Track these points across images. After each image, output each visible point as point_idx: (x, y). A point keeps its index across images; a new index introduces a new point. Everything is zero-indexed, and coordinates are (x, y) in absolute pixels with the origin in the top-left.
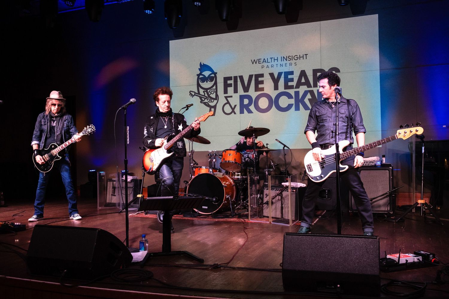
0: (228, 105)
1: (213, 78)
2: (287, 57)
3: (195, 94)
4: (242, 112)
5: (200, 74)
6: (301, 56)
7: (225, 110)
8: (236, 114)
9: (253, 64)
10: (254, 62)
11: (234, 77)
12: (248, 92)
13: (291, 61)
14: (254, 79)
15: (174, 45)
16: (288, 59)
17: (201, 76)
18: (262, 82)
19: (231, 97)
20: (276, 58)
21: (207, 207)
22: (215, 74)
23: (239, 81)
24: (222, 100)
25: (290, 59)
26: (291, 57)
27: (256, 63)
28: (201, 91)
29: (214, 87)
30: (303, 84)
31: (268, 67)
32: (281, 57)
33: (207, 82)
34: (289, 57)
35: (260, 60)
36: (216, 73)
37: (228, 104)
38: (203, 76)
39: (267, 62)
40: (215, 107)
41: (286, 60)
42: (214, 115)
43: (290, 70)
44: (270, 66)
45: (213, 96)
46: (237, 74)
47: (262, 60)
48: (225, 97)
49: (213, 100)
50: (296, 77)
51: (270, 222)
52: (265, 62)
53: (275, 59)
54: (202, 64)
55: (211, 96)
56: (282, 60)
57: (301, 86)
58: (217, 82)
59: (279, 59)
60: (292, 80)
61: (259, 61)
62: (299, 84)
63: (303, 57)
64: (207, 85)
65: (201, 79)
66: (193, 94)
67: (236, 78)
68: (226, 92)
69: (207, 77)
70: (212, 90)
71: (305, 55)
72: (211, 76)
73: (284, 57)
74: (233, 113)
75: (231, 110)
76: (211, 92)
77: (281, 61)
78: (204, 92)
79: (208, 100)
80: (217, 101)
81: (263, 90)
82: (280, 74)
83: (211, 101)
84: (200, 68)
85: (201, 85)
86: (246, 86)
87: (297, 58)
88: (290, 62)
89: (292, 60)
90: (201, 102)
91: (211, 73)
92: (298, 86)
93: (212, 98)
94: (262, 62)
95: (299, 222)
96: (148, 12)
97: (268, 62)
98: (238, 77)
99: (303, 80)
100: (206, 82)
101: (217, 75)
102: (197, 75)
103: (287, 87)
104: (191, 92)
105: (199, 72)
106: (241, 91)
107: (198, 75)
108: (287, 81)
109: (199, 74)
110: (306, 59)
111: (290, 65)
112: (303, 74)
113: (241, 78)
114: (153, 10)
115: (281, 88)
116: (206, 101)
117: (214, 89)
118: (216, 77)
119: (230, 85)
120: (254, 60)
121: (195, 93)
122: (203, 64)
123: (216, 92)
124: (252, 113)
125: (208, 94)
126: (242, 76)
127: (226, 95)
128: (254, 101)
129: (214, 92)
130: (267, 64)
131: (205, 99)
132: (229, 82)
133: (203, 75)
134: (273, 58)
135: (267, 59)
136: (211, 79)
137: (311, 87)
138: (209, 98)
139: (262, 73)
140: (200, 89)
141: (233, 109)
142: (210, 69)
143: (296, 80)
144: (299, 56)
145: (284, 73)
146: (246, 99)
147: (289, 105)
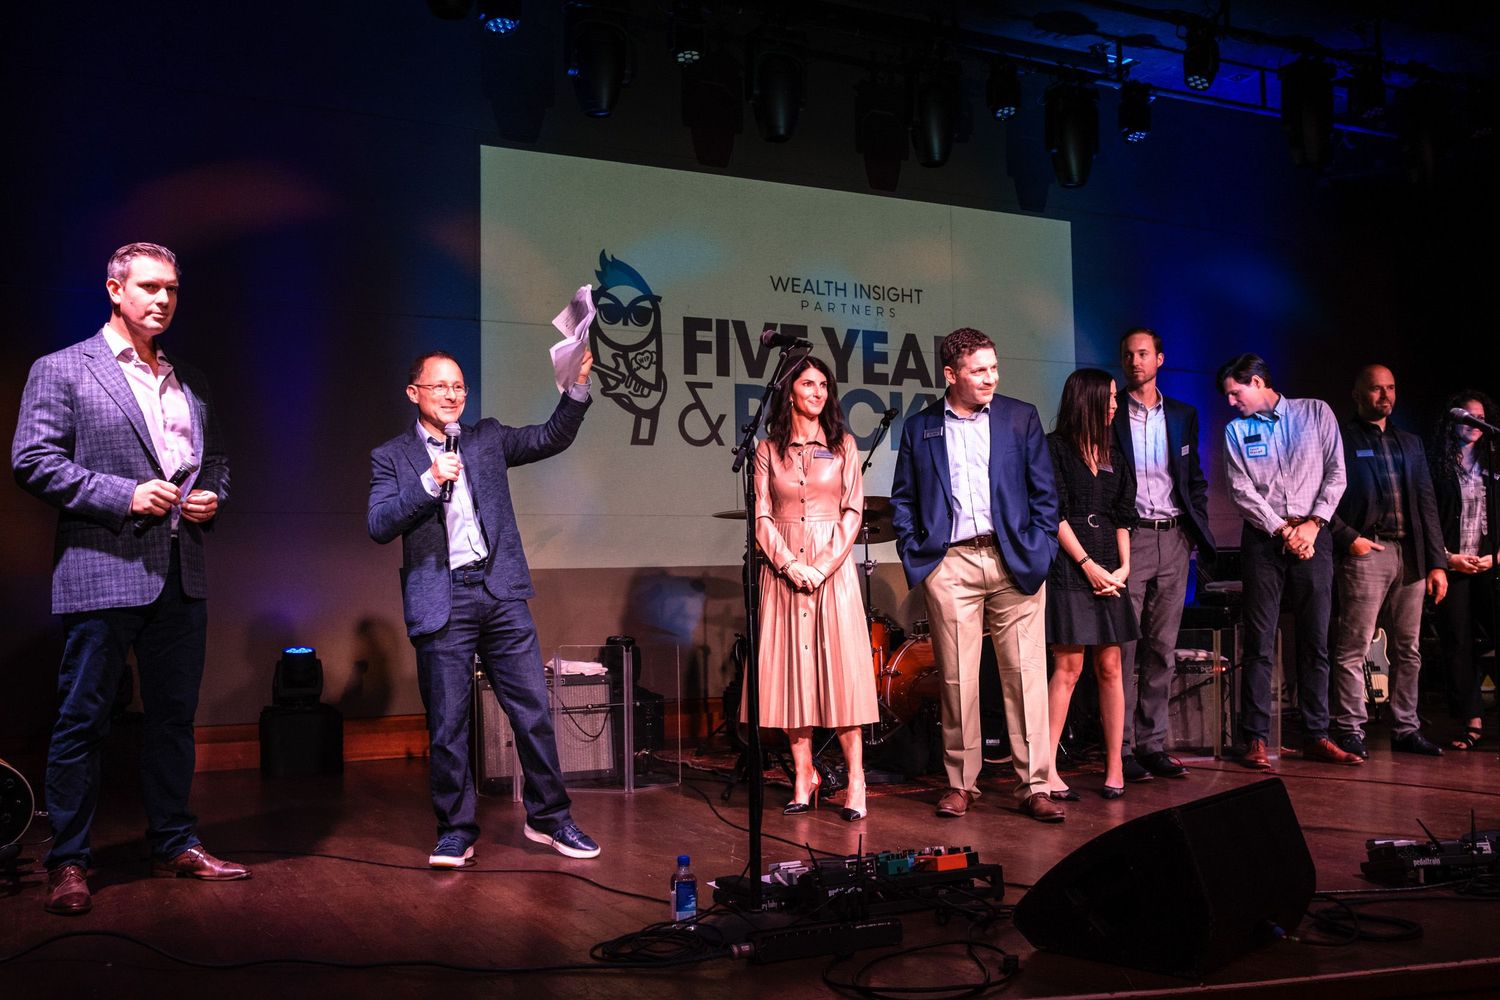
0: (697, 412)
1: (647, 311)
2: (869, 286)
5: (603, 292)
6: (905, 293)
7: (686, 426)
8: (723, 445)
9: (776, 289)
10: (778, 284)
11: (719, 322)
12: (760, 375)
13: (879, 303)
16: (873, 294)
17: (606, 301)
19: (709, 385)
20: (840, 286)
22: (655, 300)
23: (735, 336)
24: (678, 394)
25: (877, 296)
26: (882, 290)
27: (784, 290)
28: (606, 354)
29: (652, 347)
30: (912, 374)
31: (818, 306)
32: (856, 285)
33: (625, 324)
34: (876, 290)
35: (796, 282)
36: (659, 299)
37: (698, 410)
38: (610, 302)
39: (815, 291)
40: (653, 414)
41: (869, 297)
42: (652, 444)
43: (879, 329)
44: (824, 307)
45: (649, 375)
46: (730, 316)
47: (802, 283)
48: (688, 384)
49: (646, 391)
50: (893, 348)
52: (812, 290)
54: (609, 258)
55: (641, 373)
56: (858, 293)
58: (663, 332)
59: (850, 289)
60: (883, 358)
61: (793, 285)
62: (901, 373)
63: (911, 296)
64: (628, 334)
65: (606, 309)
67: (722, 325)
68: (690, 367)
69: (625, 304)
70: (642, 354)
71: (915, 290)
72: (642, 304)
73: (861, 286)
74: (714, 441)
75: (707, 432)
76: (642, 360)
77: (856, 297)
78: (614, 357)
79: (628, 387)
80: (660, 394)
82: (852, 335)
83: (639, 393)
84: (599, 269)
85: (606, 333)
86: (755, 357)
87: (896, 297)
88: (877, 304)
89: (884, 299)
90: (604, 392)
91: (641, 294)
92: (897, 381)
93: (646, 384)
94: (801, 289)
97: (820, 291)
98: (731, 325)
99: (911, 364)
100: (621, 322)
101: (663, 306)
103: (870, 377)
105: (597, 284)
106: (739, 372)
108: (872, 358)
110: (918, 303)
111: (878, 313)
112: (910, 344)
113: (740, 327)
115: (856, 380)
116: (622, 389)
117: (651, 353)
118: (657, 310)
119: (706, 347)
120: (780, 278)
122: (612, 256)
123: (659, 364)
125: (628, 365)
126: (743, 323)
127: (692, 378)
129: (651, 362)
130: (816, 298)
131: (619, 382)
132: (701, 336)
133: (610, 297)
134: (832, 282)
135: (818, 282)
136: (642, 317)
137: (931, 386)
138: (634, 382)
139: (802, 324)
140: (601, 346)
141: (715, 428)
142: (636, 280)
143: (893, 358)
144: (899, 292)
145: (863, 335)
146: (754, 397)
147: (876, 430)
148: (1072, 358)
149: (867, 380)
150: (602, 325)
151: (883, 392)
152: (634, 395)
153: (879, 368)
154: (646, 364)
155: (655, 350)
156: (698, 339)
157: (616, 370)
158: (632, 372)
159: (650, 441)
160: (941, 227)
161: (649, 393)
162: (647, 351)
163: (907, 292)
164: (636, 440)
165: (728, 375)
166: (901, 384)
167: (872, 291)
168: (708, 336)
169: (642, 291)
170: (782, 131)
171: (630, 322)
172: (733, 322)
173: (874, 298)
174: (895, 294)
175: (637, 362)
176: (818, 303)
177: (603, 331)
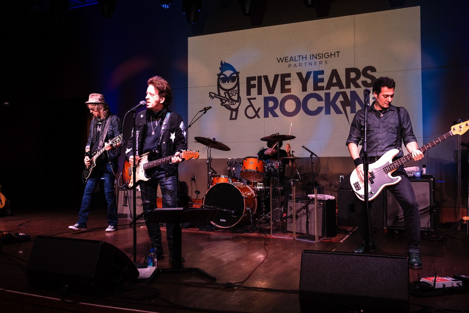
1: (235, 78)
2: (316, 54)
3: (215, 96)
4: (266, 116)
5: (221, 74)
6: (332, 54)
7: (247, 113)
8: (260, 118)
9: (279, 62)
10: (280, 60)
11: (258, 77)
12: (273, 93)
13: (321, 60)
14: (280, 79)
15: (193, 42)
16: (318, 57)
17: (222, 76)
18: (289, 83)
19: (255, 99)
21: (225, 221)
22: (237, 73)
23: (264, 81)
24: (245, 103)
25: (319, 57)
26: (322, 55)
27: (282, 62)
28: (222, 93)
29: (236, 88)
30: (335, 85)
31: (295, 65)
32: (311, 55)
33: (228, 82)
34: (319, 55)
35: (286, 58)
36: (239, 73)
37: (251, 107)
39: (294, 60)
40: (237, 110)
41: (316, 58)
42: (236, 119)
43: (320, 70)
44: (298, 65)
45: (235, 98)
46: (262, 74)
47: (289, 59)
48: (248, 99)
50: (326, 77)
51: (294, 238)
52: (293, 60)
53: (303, 57)
54: (224, 63)
55: (233, 97)
57: (332, 87)
58: (240, 83)
59: (308, 57)
60: (322, 80)
61: (285, 60)
62: (330, 85)
63: (335, 55)
65: (222, 79)
66: (213, 95)
67: (260, 78)
68: (249, 93)
69: (228, 76)
70: (233, 91)
71: (337, 52)
72: (233, 75)
73: (313, 55)
74: (257, 117)
75: (254, 114)
76: (233, 93)
77: (311, 59)
78: (225, 93)
80: (239, 103)
81: (290, 92)
82: (309, 74)
84: (220, 67)
86: (271, 87)
87: (328, 56)
88: (320, 60)
89: (322, 58)
90: (222, 105)
91: (233, 72)
92: (328, 87)
93: (234, 100)
95: (327, 238)
96: (164, 6)
97: (296, 60)
98: (262, 77)
99: (335, 81)
100: (227, 82)
101: (240, 75)
102: (218, 75)
103: (316, 88)
104: (211, 94)
105: (219, 72)
106: (265, 93)
107: (219, 75)
108: (317, 81)
110: (338, 56)
111: (320, 64)
112: (334, 73)
113: (266, 78)
114: (170, 4)
115: (310, 89)
116: (227, 103)
117: (236, 90)
118: (238, 77)
119: (254, 86)
120: (281, 58)
121: (215, 94)
122: (224, 62)
123: (238, 94)
124: (277, 116)
125: (229, 95)
126: (267, 76)
127: (249, 97)
128: (280, 104)
129: (236, 93)
130: (295, 62)
131: (226, 101)
132: (252, 82)
133: (224, 75)
134: (301, 56)
135: (295, 57)
136: (233, 79)
137: (344, 88)
138: (231, 100)
140: (221, 90)
141: (257, 113)
142: (232, 68)
143: (326, 80)
144: (330, 54)
145: (313, 73)
146: (271, 101)
147: (319, 108)
148: (420, 66)
149: (314, 90)
150: (221, 84)
151: (322, 93)
152: (231, 105)
153: (320, 84)
156: (251, 84)
158: (230, 97)
160: (349, 25)
161: (235, 103)
163: (333, 53)
164: (231, 119)
166: (330, 89)
168: (255, 82)
171: (229, 82)
172: (263, 76)
173: (318, 58)
174: (327, 55)
175: (231, 94)
176: (295, 64)
177: (222, 86)
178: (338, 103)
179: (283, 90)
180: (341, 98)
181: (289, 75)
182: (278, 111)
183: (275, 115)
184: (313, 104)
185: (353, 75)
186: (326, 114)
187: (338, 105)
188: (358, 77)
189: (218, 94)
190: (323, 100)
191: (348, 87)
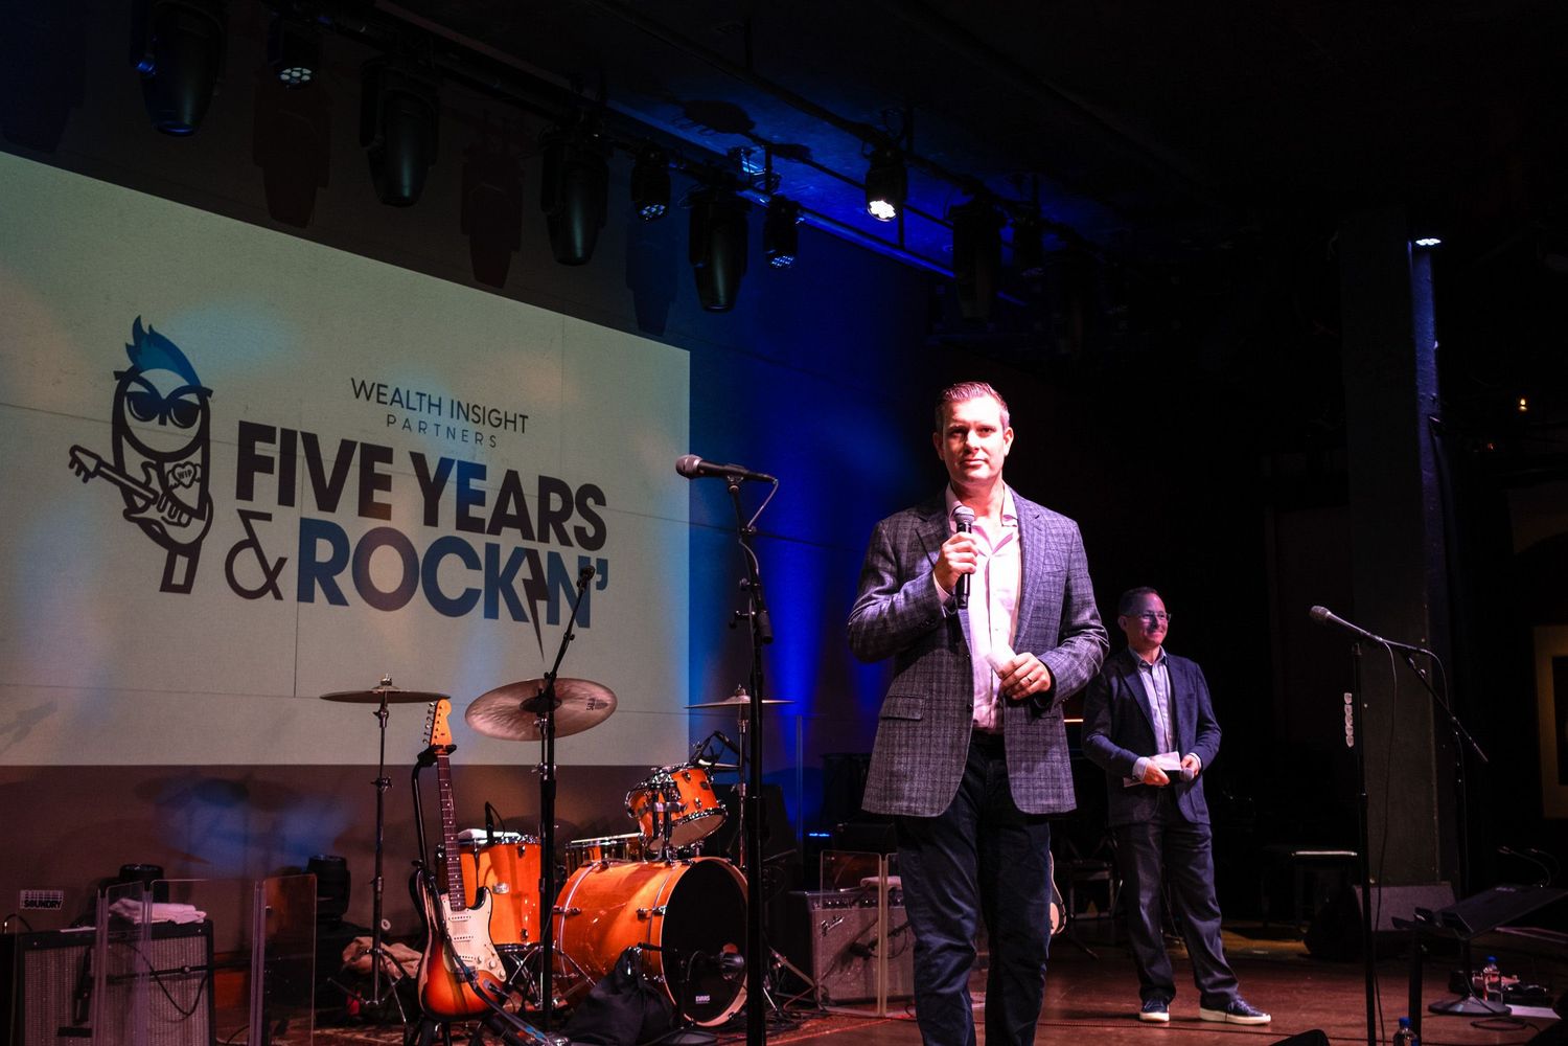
1: (190, 408)
3: (97, 467)
9: (357, 397)
10: (361, 390)
11: (283, 430)
12: (333, 509)
13: (479, 427)
14: (359, 463)
16: (471, 416)
17: (134, 387)
18: (385, 483)
19: (267, 517)
20: (435, 401)
22: (204, 394)
27: (368, 398)
28: (133, 462)
29: (196, 458)
30: (512, 522)
32: (452, 402)
33: (163, 422)
35: (382, 390)
36: (209, 392)
38: (142, 389)
39: (405, 405)
40: (192, 551)
44: (415, 426)
45: (189, 496)
46: (300, 427)
47: (390, 392)
48: (240, 511)
52: (400, 402)
54: (146, 330)
55: (179, 493)
56: (455, 414)
57: (504, 529)
58: (211, 438)
59: (446, 407)
60: (479, 498)
61: (379, 394)
63: (515, 422)
64: (165, 436)
66: (91, 464)
67: (289, 436)
68: (245, 490)
69: (164, 395)
70: (183, 466)
72: (186, 397)
74: (270, 592)
75: (261, 580)
76: (181, 475)
77: (452, 416)
78: (145, 466)
79: (161, 511)
80: (202, 524)
81: (388, 517)
82: (445, 465)
83: (175, 520)
84: (131, 342)
85: (134, 431)
86: (328, 483)
87: (498, 422)
90: (127, 515)
91: (185, 383)
93: (181, 507)
94: (388, 399)
98: (299, 437)
99: (512, 510)
100: (157, 419)
101: (214, 404)
102: (118, 375)
103: (465, 522)
104: (77, 453)
105: (126, 364)
106: (306, 503)
107: (123, 378)
109: (125, 370)
110: (524, 432)
112: (512, 482)
113: (311, 441)
116: (152, 513)
117: (194, 466)
119: (266, 465)
120: (363, 384)
121: (100, 462)
122: (150, 327)
123: (204, 482)
124: (344, 603)
125: (163, 480)
127: (246, 505)
128: (355, 556)
129: (193, 479)
130: (406, 413)
131: (149, 502)
132: (262, 448)
134: (425, 395)
135: (408, 392)
136: (185, 415)
137: (533, 539)
138: (169, 504)
139: (386, 446)
140: (129, 451)
141: (272, 575)
142: (181, 365)
143: (492, 500)
144: (502, 416)
145: (458, 466)
146: (324, 538)
147: (468, 591)
148: (686, 517)
149: (459, 527)
150: (130, 420)
151: (478, 542)
152: (169, 523)
153: (475, 511)
154: (186, 481)
155: (199, 462)
156: (257, 453)
157: (146, 486)
158: (168, 490)
159: (186, 588)
160: (551, 341)
162: (191, 464)
164: (167, 586)
165: (293, 505)
166: (498, 534)
167: (471, 412)
168: (269, 450)
169: (187, 380)
170: (407, 193)
171: (168, 421)
172: (302, 433)
173: (473, 420)
174: (497, 419)
175: (175, 477)
176: (407, 420)
177: (132, 429)
178: (518, 585)
179: (367, 508)
180: (524, 571)
181: (386, 455)
182: (345, 580)
183: (336, 598)
184: (454, 576)
185: (556, 503)
186: (486, 616)
187: (517, 592)
188: (565, 513)
189: (112, 464)
190: (480, 568)
191: (544, 538)
